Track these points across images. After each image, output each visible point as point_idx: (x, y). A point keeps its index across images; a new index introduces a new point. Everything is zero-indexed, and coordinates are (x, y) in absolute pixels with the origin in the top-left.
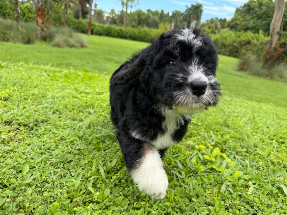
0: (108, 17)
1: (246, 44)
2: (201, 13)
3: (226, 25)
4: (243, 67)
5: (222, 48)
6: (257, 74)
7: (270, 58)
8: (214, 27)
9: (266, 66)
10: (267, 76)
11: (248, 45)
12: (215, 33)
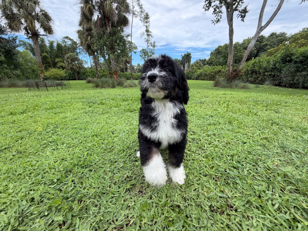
0: (136, 69)
1: (218, 72)
2: (190, 58)
3: (206, 63)
4: (217, 85)
5: (205, 77)
6: (224, 87)
7: (230, 78)
8: (199, 66)
9: (228, 82)
10: (229, 87)
11: (219, 73)
12: (200, 69)
